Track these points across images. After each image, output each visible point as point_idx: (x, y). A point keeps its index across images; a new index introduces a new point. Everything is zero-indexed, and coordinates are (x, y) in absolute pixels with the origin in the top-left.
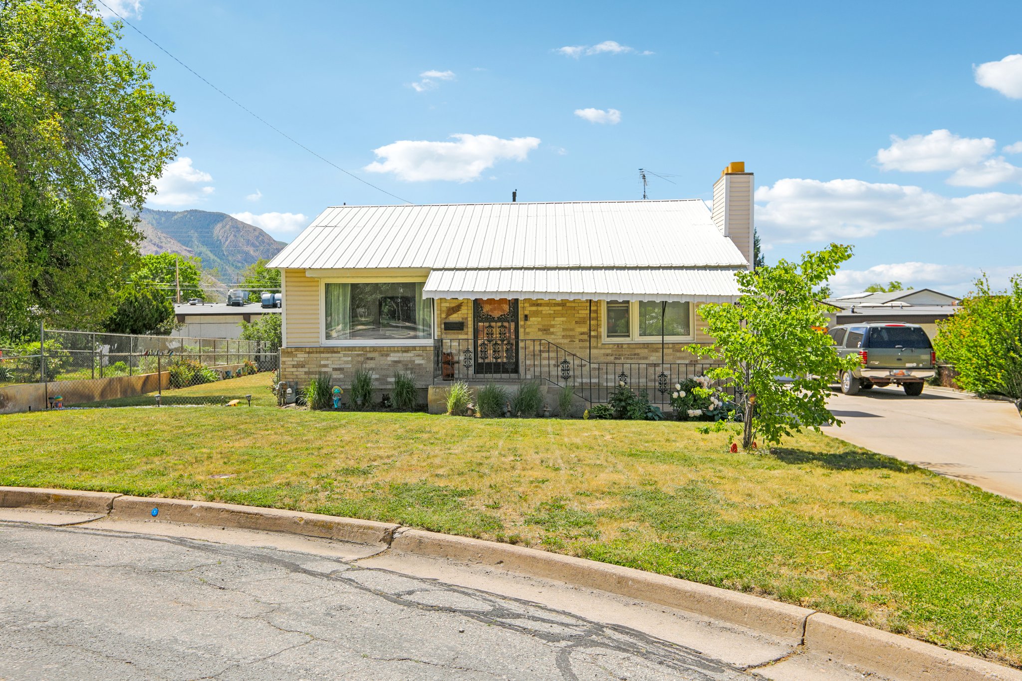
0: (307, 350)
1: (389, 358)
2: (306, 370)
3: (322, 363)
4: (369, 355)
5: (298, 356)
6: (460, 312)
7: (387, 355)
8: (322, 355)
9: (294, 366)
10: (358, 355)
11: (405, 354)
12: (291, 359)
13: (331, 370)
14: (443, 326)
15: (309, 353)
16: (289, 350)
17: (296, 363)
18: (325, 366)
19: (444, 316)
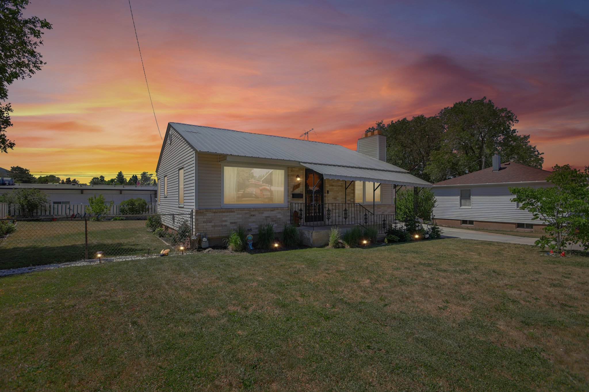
0: (214, 211)
1: (264, 215)
2: (213, 224)
3: (224, 219)
4: (252, 213)
5: (207, 215)
6: (299, 188)
7: (262, 213)
8: (224, 214)
9: (204, 222)
10: (246, 213)
11: (272, 212)
12: (202, 217)
13: (229, 223)
14: (291, 196)
15: (214, 212)
16: (202, 211)
17: (205, 220)
18: (225, 221)
19: (292, 190)
